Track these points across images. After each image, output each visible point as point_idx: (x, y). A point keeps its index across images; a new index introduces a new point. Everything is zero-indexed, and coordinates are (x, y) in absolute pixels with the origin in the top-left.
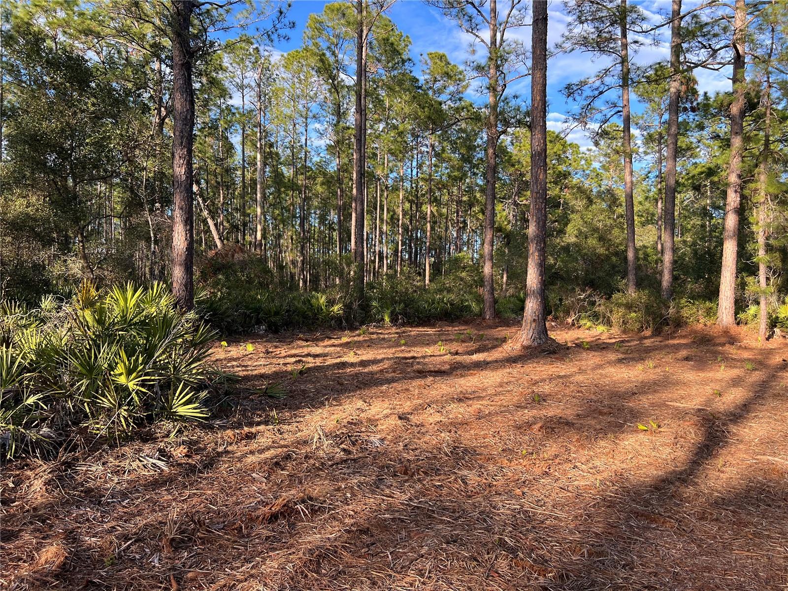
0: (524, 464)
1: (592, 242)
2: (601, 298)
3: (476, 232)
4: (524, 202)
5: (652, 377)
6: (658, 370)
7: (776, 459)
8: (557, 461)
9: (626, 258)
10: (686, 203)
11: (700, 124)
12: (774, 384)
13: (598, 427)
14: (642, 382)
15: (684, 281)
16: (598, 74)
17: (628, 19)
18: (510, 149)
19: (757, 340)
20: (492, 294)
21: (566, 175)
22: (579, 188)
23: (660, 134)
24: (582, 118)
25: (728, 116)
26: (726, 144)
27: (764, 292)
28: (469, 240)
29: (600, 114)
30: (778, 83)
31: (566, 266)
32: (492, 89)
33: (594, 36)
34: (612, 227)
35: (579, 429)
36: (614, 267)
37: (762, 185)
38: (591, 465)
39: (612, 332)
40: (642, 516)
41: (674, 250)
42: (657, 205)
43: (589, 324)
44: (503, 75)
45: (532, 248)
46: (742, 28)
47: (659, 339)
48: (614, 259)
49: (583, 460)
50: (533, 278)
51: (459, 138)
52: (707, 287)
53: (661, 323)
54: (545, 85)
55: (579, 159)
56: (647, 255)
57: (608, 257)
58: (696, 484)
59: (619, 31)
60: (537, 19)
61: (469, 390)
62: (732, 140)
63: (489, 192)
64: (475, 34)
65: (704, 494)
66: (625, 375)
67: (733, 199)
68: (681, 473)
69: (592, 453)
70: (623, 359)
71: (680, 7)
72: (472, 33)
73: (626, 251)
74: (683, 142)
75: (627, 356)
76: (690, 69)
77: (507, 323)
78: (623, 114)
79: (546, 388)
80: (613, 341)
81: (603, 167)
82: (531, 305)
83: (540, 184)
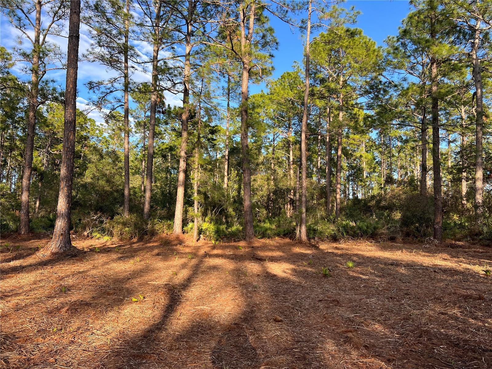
0: (55, 338)
1: (102, 182)
2: (107, 218)
3: (15, 169)
4: (55, 152)
5: (139, 267)
6: (143, 263)
7: (205, 307)
8: (80, 331)
9: (123, 194)
10: (157, 164)
11: (166, 122)
12: (202, 265)
13: (107, 303)
14: (133, 271)
15: (156, 209)
16: (110, 80)
17: (129, 53)
18: (46, 114)
19: (192, 241)
20: (28, 215)
21: (86, 138)
22: (94, 148)
23: (145, 123)
24: (99, 104)
25: (180, 120)
26: (179, 135)
27: (196, 216)
28: (8, 175)
29: (110, 105)
30: (204, 108)
31: (84, 197)
32: (35, 71)
33: (109, 57)
34: (115, 174)
35: (95, 307)
36: (115, 199)
37: (196, 159)
38: (103, 330)
39: (113, 240)
40: (137, 357)
41: (152, 190)
42: (142, 164)
43: (98, 236)
44: (44, 65)
45: (63, 184)
46: (188, 75)
47: (142, 243)
48: (115, 194)
49: (98, 327)
50: (62, 205)
51: (4, 100)
52: (168, 213)
53: (143, 234)
54: (76, 79)
55: (95, 130)
56: (135, 193)
57: (112, 193)
58: (166, 329)
59: (123, 59)
60: (72, 36)
61: (8, 289)
62: (183, 133)
63: (29, 142)
64: (22, 31)
65: (171, 334)
66: (123, 268)
67: (182, 165)
68: (158, 324)
69: (104, 322)
70: (121, 257)
71: (158, 55)
72: (20, 29)
73: (124, 190)
74: (157, 129)
75: (123, 255)
76: (162, 90)
77: (39, 237)
78: (125, 107)
79: (70, 281)
80: (114, 246)
81: (110, 137)
82: (60, 223)
83: (70, 142)
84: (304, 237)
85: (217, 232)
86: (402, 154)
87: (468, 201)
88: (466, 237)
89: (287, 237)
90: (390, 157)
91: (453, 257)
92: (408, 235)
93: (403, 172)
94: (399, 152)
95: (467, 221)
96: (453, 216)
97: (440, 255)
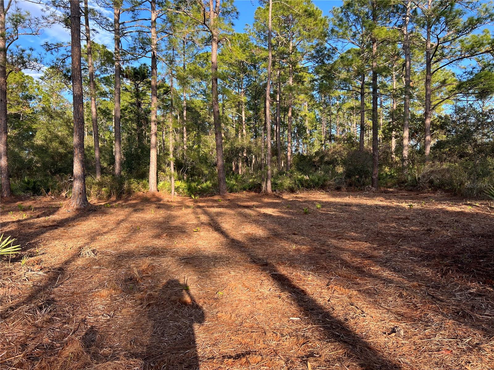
1: (55, 144)
20: (8, 179)
34: (68, 135)
37: (170, 124)
45: (77, 151)
47: (123, 201)
48: (70, 156)
50: (78, 168)
53: (120, 193)
57: (66, 155)
63: (2, 108)
67: (154, 128)
78: (89, 71)
82: (78, 184)
83: (81, 114)
84: (269, 189)
85: (190, 189)
86: (340, 113)
87: (396, 155)
88: (395, 184)
89: (252, 191)
90: (329, 115)
91: (387, 199)
92: (350, 185)
93: (341, 129)
94: (338, 111)
95: (396, 172)
96: (385, 168)
97: (378, 198)
